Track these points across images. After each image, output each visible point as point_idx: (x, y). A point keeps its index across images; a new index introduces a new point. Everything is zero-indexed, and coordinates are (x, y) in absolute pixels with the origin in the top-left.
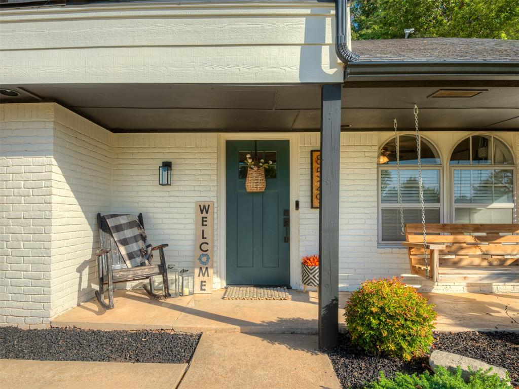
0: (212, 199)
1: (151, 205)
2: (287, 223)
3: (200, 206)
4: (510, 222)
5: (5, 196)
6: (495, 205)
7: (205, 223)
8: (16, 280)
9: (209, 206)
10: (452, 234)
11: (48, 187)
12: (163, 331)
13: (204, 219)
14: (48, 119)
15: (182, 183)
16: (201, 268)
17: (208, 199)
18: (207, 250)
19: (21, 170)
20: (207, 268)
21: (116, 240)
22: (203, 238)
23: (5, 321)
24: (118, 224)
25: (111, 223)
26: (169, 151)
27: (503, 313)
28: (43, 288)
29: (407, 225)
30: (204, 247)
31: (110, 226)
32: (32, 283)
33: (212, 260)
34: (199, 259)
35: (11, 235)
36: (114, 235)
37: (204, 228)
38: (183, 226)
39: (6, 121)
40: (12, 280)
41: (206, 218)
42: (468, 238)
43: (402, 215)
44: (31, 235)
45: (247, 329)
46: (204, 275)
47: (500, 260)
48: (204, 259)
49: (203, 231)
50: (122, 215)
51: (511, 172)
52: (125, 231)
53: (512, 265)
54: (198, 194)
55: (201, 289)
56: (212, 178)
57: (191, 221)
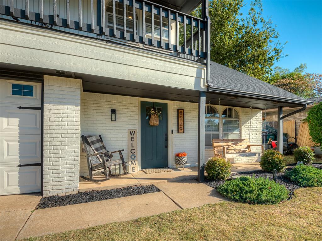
0: (136, 128)
1: (104, 131)
2: (166, 140)
3: (130, 132)
4: (238, 138)
5: (49, 125)
6: (235, 132)
7: (133, 140)
8: (56, 170)
9: (135, 132)
10: (226, 142)
11: (77, 121)
12: (136, 186)
13: (133, 138)
14: (77, 87)
15: (121, 120)
16: (132, 161)
17: (134, 128)
18: (134, 153)
19: (60, 112)
20: (135, 161)
21: (93, 149)
22: (132, 147)
23: (48, 193)
24: (92, 140)
25: (89, 140)
26: (114, 104)
27: (240, 168)
28: (74, 173)
29: (213, 139)
30: (133, 151)
31: (89, 142)
32: (67, 171)
33: (137, 157)
34: (130, 157)
35: (53, 146)
36: (92, 146)
37: (132, 142)
38: (121, 142)
39: (49, 85)
40: (53, 170)
41: (133, 137)
42: (230, 143)
43: (211, 136)
44: (66, 146)
45: (169, 180)
46: (133, 165)
47: (239, 151)
48: (133, 157)
49: (132, 143)
50: (93, 136)
51: (239, 121)
52: (96, 144)
53: (241, 152)
54: (129, 126)
55: (133, 171)
56: (136, 119)
57: (126, 139)
